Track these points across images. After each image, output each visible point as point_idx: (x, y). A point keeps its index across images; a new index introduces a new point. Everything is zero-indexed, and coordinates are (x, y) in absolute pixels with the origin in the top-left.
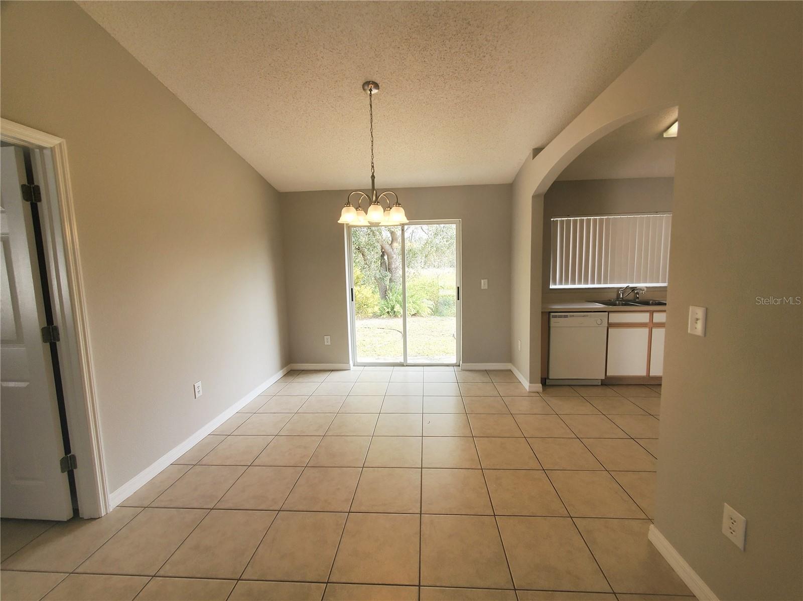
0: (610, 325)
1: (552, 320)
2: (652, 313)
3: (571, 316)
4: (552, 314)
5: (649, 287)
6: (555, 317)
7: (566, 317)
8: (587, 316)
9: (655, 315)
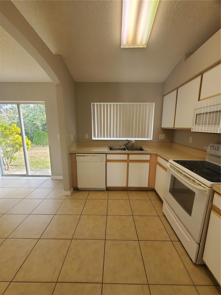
0: (107, 161)
1: (77, 157)
2: (128, 154)
3: (86, 156)
4: (77, 154)
5: (137, 140)
6: (78, 156)
7: (84, 156)
8: (95, 156)
9: (130, 156)
